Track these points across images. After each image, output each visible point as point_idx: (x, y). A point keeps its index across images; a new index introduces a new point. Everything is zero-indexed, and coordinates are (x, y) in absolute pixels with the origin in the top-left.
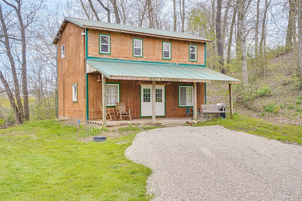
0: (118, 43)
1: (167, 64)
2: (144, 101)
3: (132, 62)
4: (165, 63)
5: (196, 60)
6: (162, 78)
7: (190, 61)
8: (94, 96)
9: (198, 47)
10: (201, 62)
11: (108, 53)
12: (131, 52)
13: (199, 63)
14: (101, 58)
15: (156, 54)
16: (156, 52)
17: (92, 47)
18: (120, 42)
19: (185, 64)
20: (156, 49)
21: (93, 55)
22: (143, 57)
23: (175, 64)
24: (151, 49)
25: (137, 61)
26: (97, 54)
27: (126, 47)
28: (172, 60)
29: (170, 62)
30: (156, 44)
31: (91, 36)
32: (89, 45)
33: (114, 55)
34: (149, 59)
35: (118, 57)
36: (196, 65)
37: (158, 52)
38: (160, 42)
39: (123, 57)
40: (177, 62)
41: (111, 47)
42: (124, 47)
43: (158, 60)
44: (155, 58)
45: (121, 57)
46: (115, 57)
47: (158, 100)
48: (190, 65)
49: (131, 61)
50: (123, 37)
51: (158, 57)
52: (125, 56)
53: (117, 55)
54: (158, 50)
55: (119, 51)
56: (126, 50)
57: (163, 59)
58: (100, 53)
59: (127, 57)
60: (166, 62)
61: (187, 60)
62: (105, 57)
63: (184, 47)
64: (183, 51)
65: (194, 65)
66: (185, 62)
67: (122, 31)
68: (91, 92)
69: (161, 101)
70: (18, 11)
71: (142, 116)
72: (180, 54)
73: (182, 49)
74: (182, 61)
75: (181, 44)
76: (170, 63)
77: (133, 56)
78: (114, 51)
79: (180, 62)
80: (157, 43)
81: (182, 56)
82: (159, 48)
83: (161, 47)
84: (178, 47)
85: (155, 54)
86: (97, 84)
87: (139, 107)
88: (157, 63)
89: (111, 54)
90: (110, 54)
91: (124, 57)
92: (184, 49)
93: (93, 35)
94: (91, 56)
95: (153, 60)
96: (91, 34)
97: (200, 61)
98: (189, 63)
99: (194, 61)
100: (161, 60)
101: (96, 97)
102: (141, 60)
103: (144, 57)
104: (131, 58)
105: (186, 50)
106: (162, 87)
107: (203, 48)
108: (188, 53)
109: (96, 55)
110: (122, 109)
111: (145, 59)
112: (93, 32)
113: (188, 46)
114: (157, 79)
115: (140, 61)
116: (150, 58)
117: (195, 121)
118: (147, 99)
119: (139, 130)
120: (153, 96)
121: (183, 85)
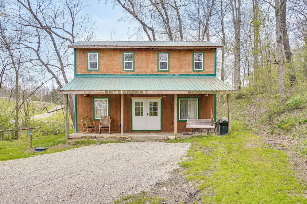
0: (107, 59)
1: (164, 76)
2: (136, 115)
4: (161, 75)
5: (202, 69)
6: (120, 91)
7: (193, 71)
8: (82, 110)
9: (205, 54)
10: (210, 71)
11: (96, 69)
12: (122, 67)
13: (207, 72)
14: (90, 75)
15: (150, 66)
16: (150, 64)
17: (80, 65)
18: (109, 58)
19: (187, 75)
20: (150, 61)
21: (82, 72)
22: (134, 70)
23: (174, 75)
24: (144, 62)
25: (128, 75)
26: (86, 71)
27: (116, 62)
28: (170, 71)
29: (167, 73)
30: (150, 55)
31: (79, 55)
33: (102, 71)
34: (142, 72)
35: (107, 72)
36: (203, 75)
37: (152, 64)
38: (155, 54)
39: (112, 72)
40: (176, 72)
41: (100, 63)
42: (113, 62)
43: (152, 72)
44: (149, 70)
45: (110, 72)
46: (104, 72)
47: (153, 114)
48: (193, 75)
49: (121, 75)
50: (112, 53)
51: (153, 69)
52: (115, 70)
53: (106, 71)
54: (153, 62)
55: (108, 67)
56: (116, 65)
57: (159, 71)
58: (88, 70)
59: (116, 72)
60: (162, 73)
61: (190, 70)
62: (93, 73)
63: (186, 56)
64: (185, 61)
65: (200, 75)
66: (187, 72)
67: (107, 47)
68: (80, 106)
69: (157, 115)
71: (133, 129)
72: (181, 64)
73: (183, 58)
74: (183, 71)
75: (182, 53)
76: (168, 75)
77: (123, 70)
78: (103, 67)
79: (181, 72)
80: (152, 54)
81: (184, 66)
82: (153, 60)
83: (156, 59)
84: (178, 56)
85: (148, 67)
86: (86, 99)
87: (130, 121)
88: (151, 75)
89: (100, 70)
90: (98, 71)
91: (114, 72)
92: (186, 58)
93: (81, 54)
94: (80, 73)
95: (146, 72)
96: (80, 53)
97: (208, 70)
98: (193, 73)
99: (199, 71)
100: (157, 72)
101: (85, 111)
102: (133, 73)
103: (136, 71)
104: (121, 73)
105: (189, 59)
106: (158, 101)
107: (213, 55)
108: (191, 62)
109: (84, 72)
110: (106, 122)
111: (137, 72)
112: (81, 52)
113: (191, 55)
114: (114, 91)
115: (131, 75)
117: (172, 137)
118: (140, 113)
119: (94, 143)
120: (146, 109)
121: (185, 97)
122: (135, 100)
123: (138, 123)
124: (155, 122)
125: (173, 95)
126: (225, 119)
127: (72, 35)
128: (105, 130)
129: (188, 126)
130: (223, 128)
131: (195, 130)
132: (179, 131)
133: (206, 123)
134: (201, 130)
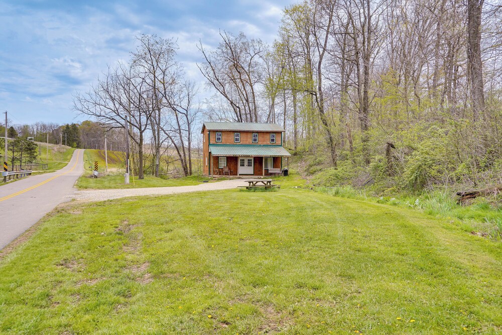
2: (240, 166)
3: (233, 145)
4: (254, 145)
5: (275, 142)
9: (276, 135)
10: (279, 143)
12: (233, 140)
13: (277, 144)
16: (248, 139)
18: (227, 136)
19: (267, 145)
22: (240, 142)
24: (245, 138)
25: (237, 145)
26: (215, 142)
28: (259, 143)
29: (257, 144)
30: (248, 135)
31: (212, 134)
32: (211, 138)
35: (226, 143)
38: (251, 134)
39: (228, 143)
40: (262, 144)
41: (222, 138)
42: (229, 138)
44: (248, 142)
46: (224, 143)
47: (249, 165)
48: (270, 146)
50: (229, 133)
51: (250, 142)
54: (250, 138)
55: (226, 140)
56: (231, 139)
59: (231, 143)
61: (269, 143)
62: (218, 143)
63: (267, 135)
64: (266, 138)
65: (274, 146)
66: (267, 143)
67: (227, 130)
69: (251, 166)
70: (187, 116)
71: (238, 174)
72: (264, 139)
73: (265, 136)
74: (265, 143)
75: (265, 133)
77: (234, 142)
78: (224, 140)
81: (266, 140)
83: (251, 136)
84: (263, 136)
86: (214, 157)
87: (236, 169)
88: (249, 145)
90: (221, 142)
94: (212, 143)
99: (273, 143)
100: (252, 143)
101: (214, 164)
102: (239, 144)
105: (268, 137)
106: (253, 159)
107: (280, 135)
108: (269, 139)
110: (226, 170)
111: (242, 143)
112: (213, 132)
113: (269, 135)
116: (245, 143)
117: (262, 177)
118: (243, 165)
119: (227, 179)
120: (246, 163)
121: (266, 158)
122: (240, 158)
123: (241, 170)
124: (250, 170)
125: (262, 157)
126: (286, 168)
127: (187, 111)
128: (227, 174)
129: (269, 172)
130: (286, 173)
131: (271, 174)
132: (265, 175)
133: (277, 171)
134: (275, 174)
